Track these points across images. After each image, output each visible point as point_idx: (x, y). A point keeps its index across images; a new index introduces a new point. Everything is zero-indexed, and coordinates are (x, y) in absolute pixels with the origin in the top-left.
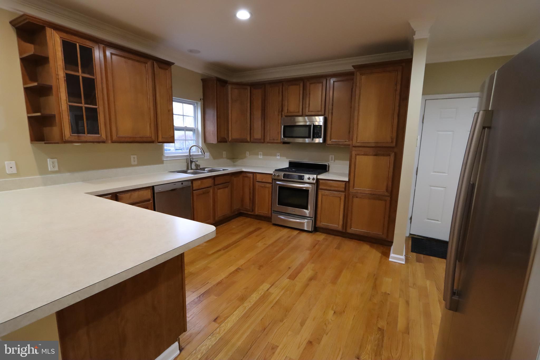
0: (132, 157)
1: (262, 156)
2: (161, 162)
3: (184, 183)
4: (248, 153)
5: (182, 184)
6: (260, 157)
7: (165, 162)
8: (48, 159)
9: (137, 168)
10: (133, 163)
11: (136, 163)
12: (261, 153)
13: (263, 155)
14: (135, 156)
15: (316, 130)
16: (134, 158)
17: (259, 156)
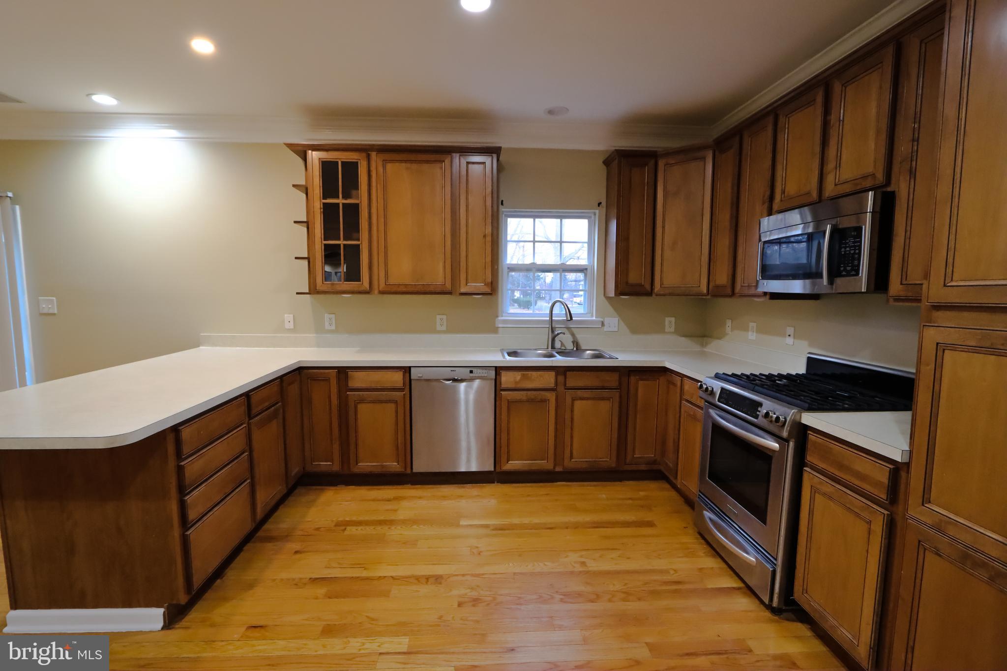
0: (439, 317)
1: (755, 333)
2: (495, 330)
3: (474, 370)
4: (729, 323)
5: (471, 372)
6: (752, 336)
7: (500, 330)
8: (326, 315)
9: (444, 337)
10: (439, 328)
11: (444, 328)
12: (754, 325)
13: (760, 331)
14: (444, 317)
15: (845, 248)
16: (442, 319)
17: (750, 333)
